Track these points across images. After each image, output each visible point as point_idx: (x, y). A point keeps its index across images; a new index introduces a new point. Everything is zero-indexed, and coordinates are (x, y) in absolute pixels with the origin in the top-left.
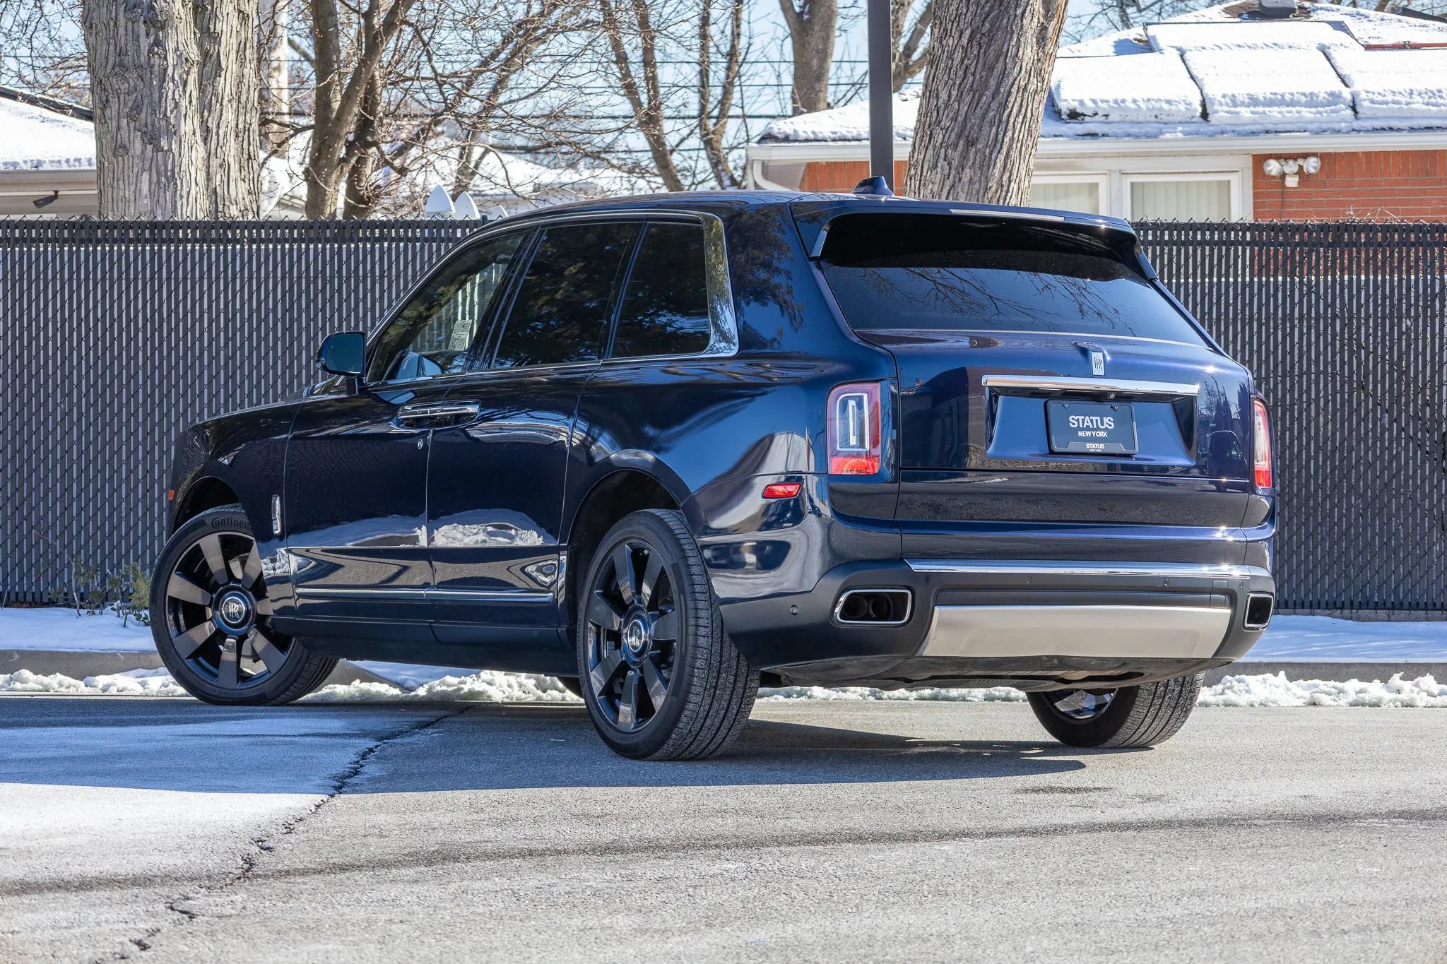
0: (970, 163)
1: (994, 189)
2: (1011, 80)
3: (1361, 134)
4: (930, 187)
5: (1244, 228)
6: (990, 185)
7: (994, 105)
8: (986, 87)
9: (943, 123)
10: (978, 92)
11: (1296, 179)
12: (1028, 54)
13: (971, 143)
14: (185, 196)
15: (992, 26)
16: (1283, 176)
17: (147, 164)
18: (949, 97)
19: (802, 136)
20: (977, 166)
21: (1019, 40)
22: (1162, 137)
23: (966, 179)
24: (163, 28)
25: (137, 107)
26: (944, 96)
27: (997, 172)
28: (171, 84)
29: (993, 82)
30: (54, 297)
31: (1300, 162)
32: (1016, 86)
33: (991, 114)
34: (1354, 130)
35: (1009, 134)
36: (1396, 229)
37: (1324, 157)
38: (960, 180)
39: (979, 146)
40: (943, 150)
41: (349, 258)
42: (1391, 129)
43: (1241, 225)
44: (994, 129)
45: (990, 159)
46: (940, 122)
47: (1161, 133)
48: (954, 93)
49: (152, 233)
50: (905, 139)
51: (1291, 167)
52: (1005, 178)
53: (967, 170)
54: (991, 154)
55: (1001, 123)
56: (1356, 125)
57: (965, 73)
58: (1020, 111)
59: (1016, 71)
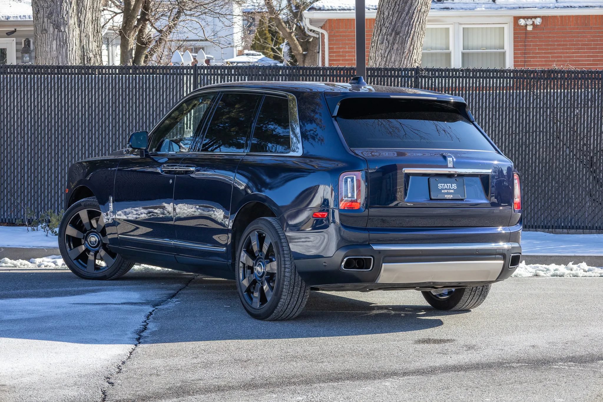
0: (397, 42)
1: (407, 52)
2: (414, 7)
3: (559, 9)
4: (381, 51)
5: (510, 71)
6: (405, 51)
7: (407, 18)
8: (404, 10)
9: (386, 25)
10: (400, 13)
11: (532, 27)
13: (397, 33)
14: (71, 50)
16: (526, 25)
17: (55, 37)
18: (389, 14)
19: (326, 8)
20: (400, 43)
22: (476, 10)
23: (395, 48)
25: (51, 13)
26: (386, 13)
27: (408, 45)
28: (65, 4)
29: (407, 8)
30: (17, 97)
31: (533, 20)
32: (416, 10)
33: (406, 22)
34: (556, 7)
35: (413, 30)
36: (573, 72)
37: (543, 18)
38: (393, 48)
39: (401, 35)
40: (386, 36)
41: (139, 81)
42: (571, 7)
43: (509, 70)
44: (407, 28)
45: (405, 40)
46: (384, 24)
47: (476, 8)
48: (391, 12)
49: (58, 70)
50: (369, 10)
51: (530, 22)
52: (411, 48)
53: (396, 45)
54: (406, 38)
55: (410, 25)
56: (557, 5)
57: (395, 4)
58: (418, 20)
59: (416, 3)
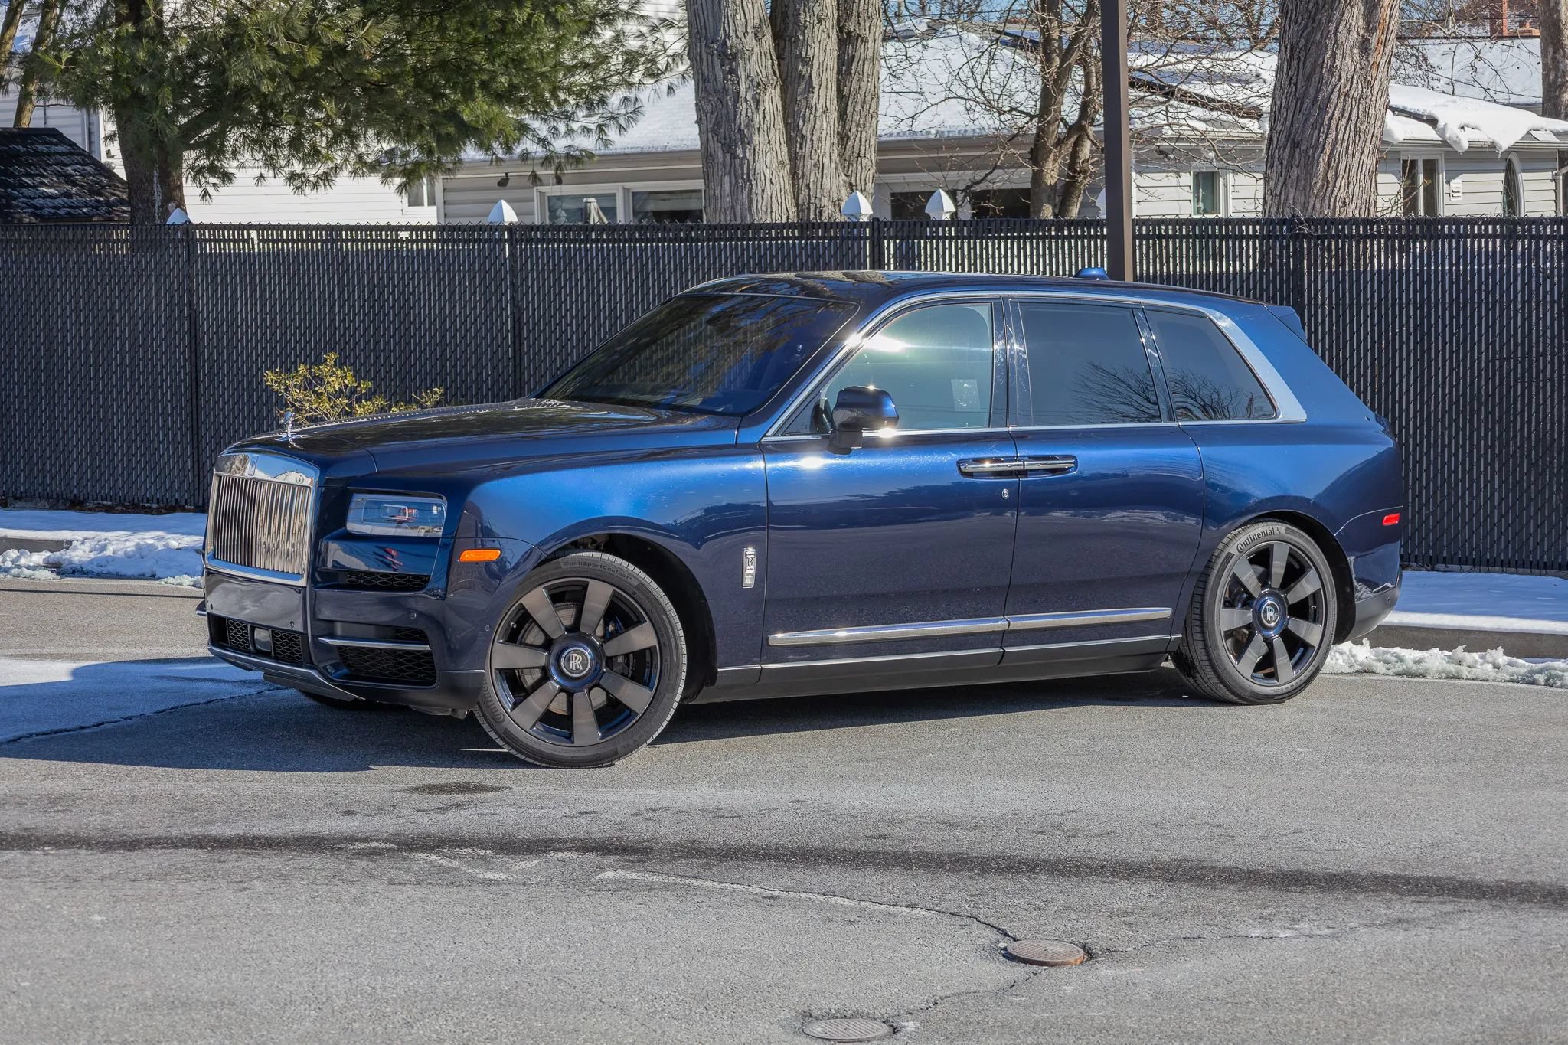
0: (1297, 162)
1: (1319, 185)
2: (1330, 87)
6: (1316, 180)
7: (1315, 111)
8: (1307, 95)
10: (1299, 100)
12: (1348, 62)
13: (1296, 145)
14: (760, 194)
15: (1307, 41)
17: (728, 168)
20: (1303, 165)
21: (1334, 54)
23: (1294, 177)
24: (734, 58)
27: (1321, 170)
28: (744, 104)
29: (1312, 91)
32: (1336, 94)
33: (1312, 120)
35: (1333, 136)
38: (1290, 177)
39: (1303, 148)
40: (1277, 151)
44: (1316, 132)
45: (1314, 158)
48: (1284, 101)
52: (1331, 175)
53: (1295, 169)
54: (1314, 154)
55: (1323, 126)
58: (1343, 113)
59: (1334, 80)
